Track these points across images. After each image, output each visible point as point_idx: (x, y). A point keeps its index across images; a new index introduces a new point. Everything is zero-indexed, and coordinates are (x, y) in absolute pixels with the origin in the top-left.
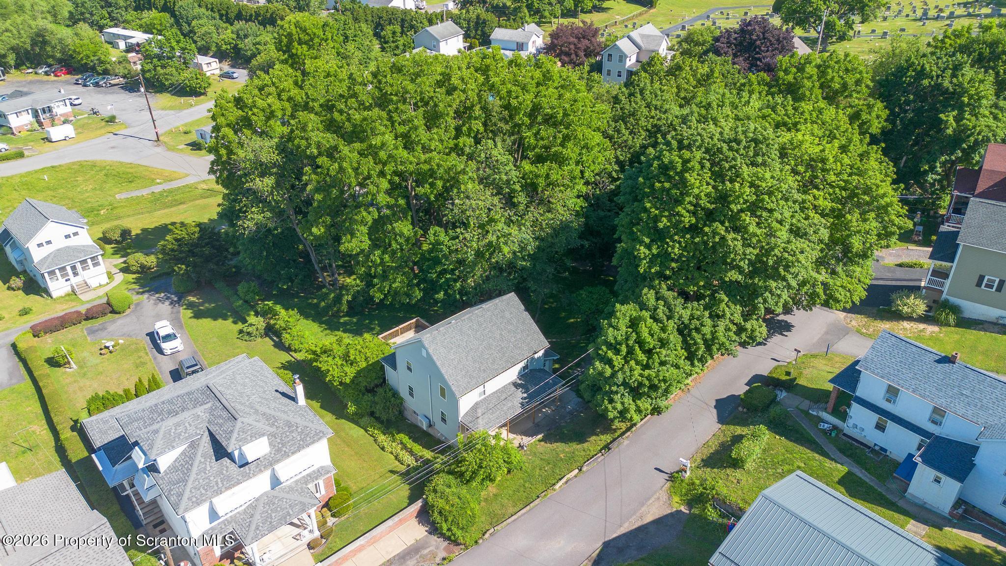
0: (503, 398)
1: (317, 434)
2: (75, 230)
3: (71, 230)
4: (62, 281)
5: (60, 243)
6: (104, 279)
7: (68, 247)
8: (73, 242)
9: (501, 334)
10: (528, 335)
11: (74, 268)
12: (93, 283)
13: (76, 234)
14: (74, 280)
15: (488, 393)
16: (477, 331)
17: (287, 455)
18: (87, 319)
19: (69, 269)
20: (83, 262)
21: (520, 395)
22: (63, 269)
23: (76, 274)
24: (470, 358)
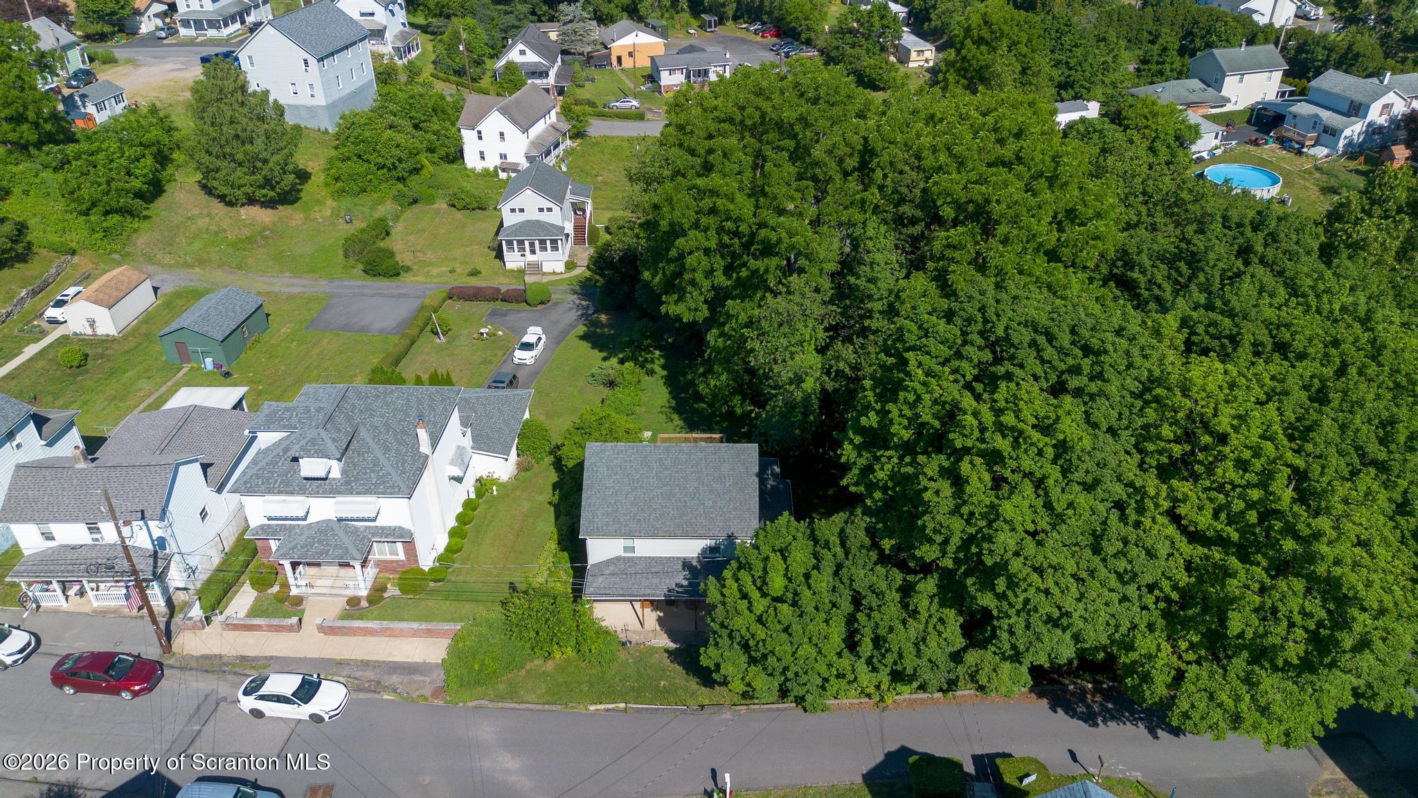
0: (653, 570)
1: (393, 487)
2: (550, 205)
3: (546, 204)
4: (517, 253)
5: (532, 215)
6: (560, 267)
7: (538, 221)
8: (545, 217)
9: (697, 489)
10: (735, 509)
11: (532, 245)
12: (547, 268)
13: (550, 210)
14: (530, 258)
15: (639, 553)
16: (666, 469)
17: (350, 492)
18: (504, 300)
19: (527, 243)
20: (543, 242)
21: (681, 578)
22: (521, 243)
23: (533, 252)
24: (631, 497)
